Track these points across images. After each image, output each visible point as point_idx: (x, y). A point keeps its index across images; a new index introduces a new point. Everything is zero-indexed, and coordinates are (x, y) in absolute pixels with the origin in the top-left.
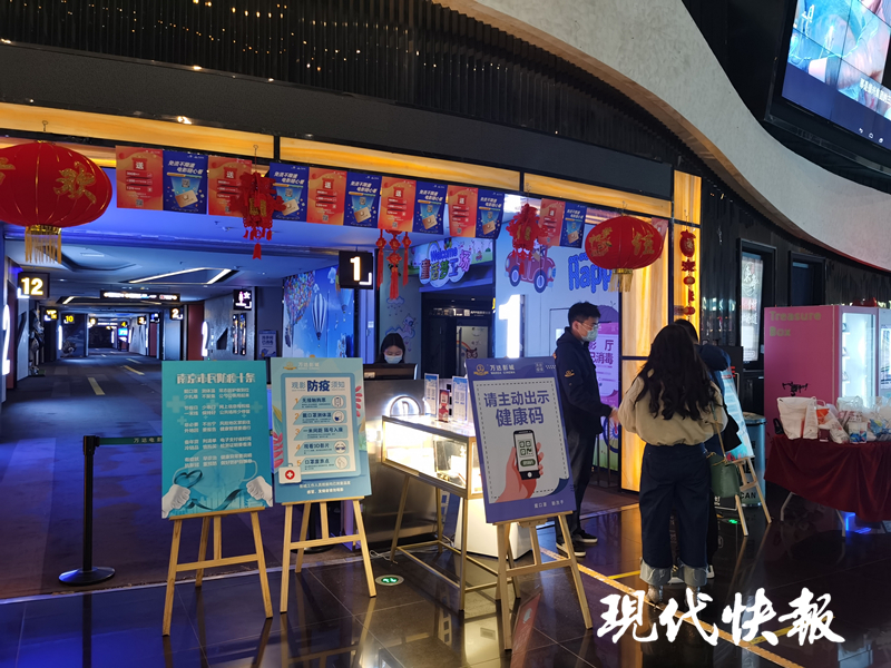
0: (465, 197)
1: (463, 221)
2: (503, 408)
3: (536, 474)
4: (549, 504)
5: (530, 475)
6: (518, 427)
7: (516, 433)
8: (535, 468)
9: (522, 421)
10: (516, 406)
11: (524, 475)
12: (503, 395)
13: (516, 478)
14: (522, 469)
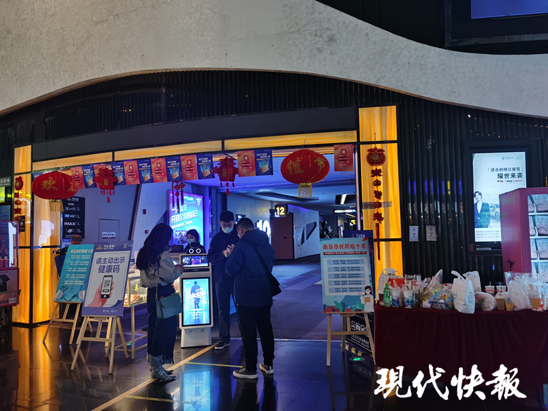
0: (190, 160)
1: (192, 172)
2: (103, 265)
3: (108, 296)
4: (110, 311)
5: (105, 296)
6: (107, 274)
7: (105, 276)
8: (108, 293)
9: (109, 271)
10: (109, 264)
11: (102, 296)
12: (105, 259)
13: (99, 296)
14: (102, 293)
